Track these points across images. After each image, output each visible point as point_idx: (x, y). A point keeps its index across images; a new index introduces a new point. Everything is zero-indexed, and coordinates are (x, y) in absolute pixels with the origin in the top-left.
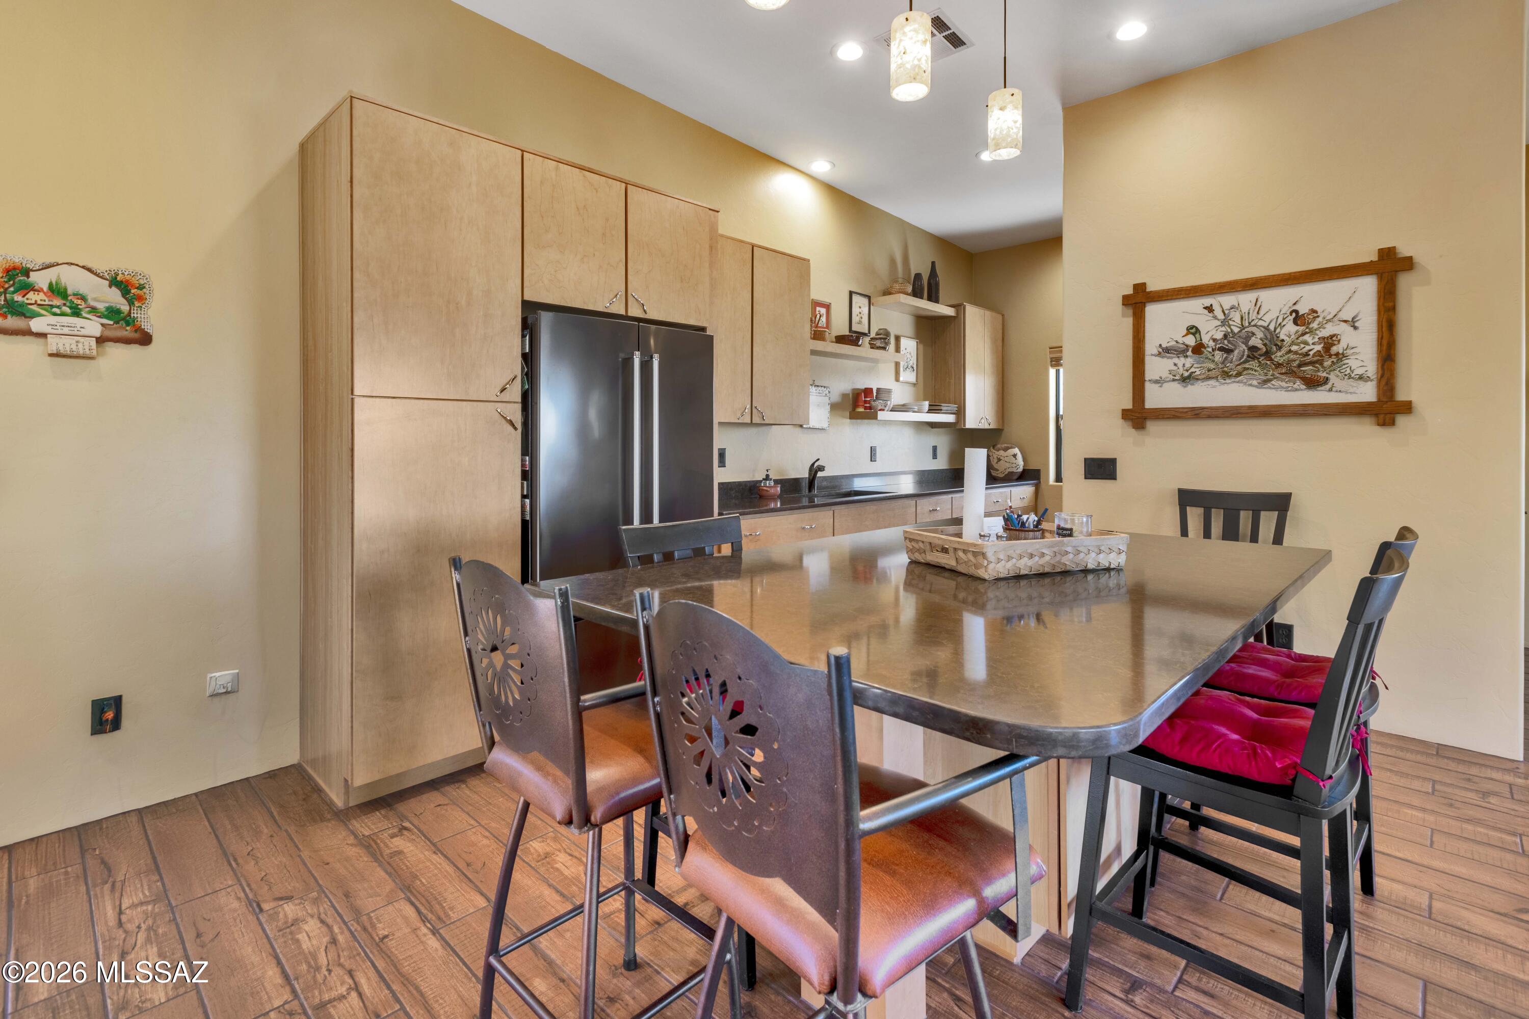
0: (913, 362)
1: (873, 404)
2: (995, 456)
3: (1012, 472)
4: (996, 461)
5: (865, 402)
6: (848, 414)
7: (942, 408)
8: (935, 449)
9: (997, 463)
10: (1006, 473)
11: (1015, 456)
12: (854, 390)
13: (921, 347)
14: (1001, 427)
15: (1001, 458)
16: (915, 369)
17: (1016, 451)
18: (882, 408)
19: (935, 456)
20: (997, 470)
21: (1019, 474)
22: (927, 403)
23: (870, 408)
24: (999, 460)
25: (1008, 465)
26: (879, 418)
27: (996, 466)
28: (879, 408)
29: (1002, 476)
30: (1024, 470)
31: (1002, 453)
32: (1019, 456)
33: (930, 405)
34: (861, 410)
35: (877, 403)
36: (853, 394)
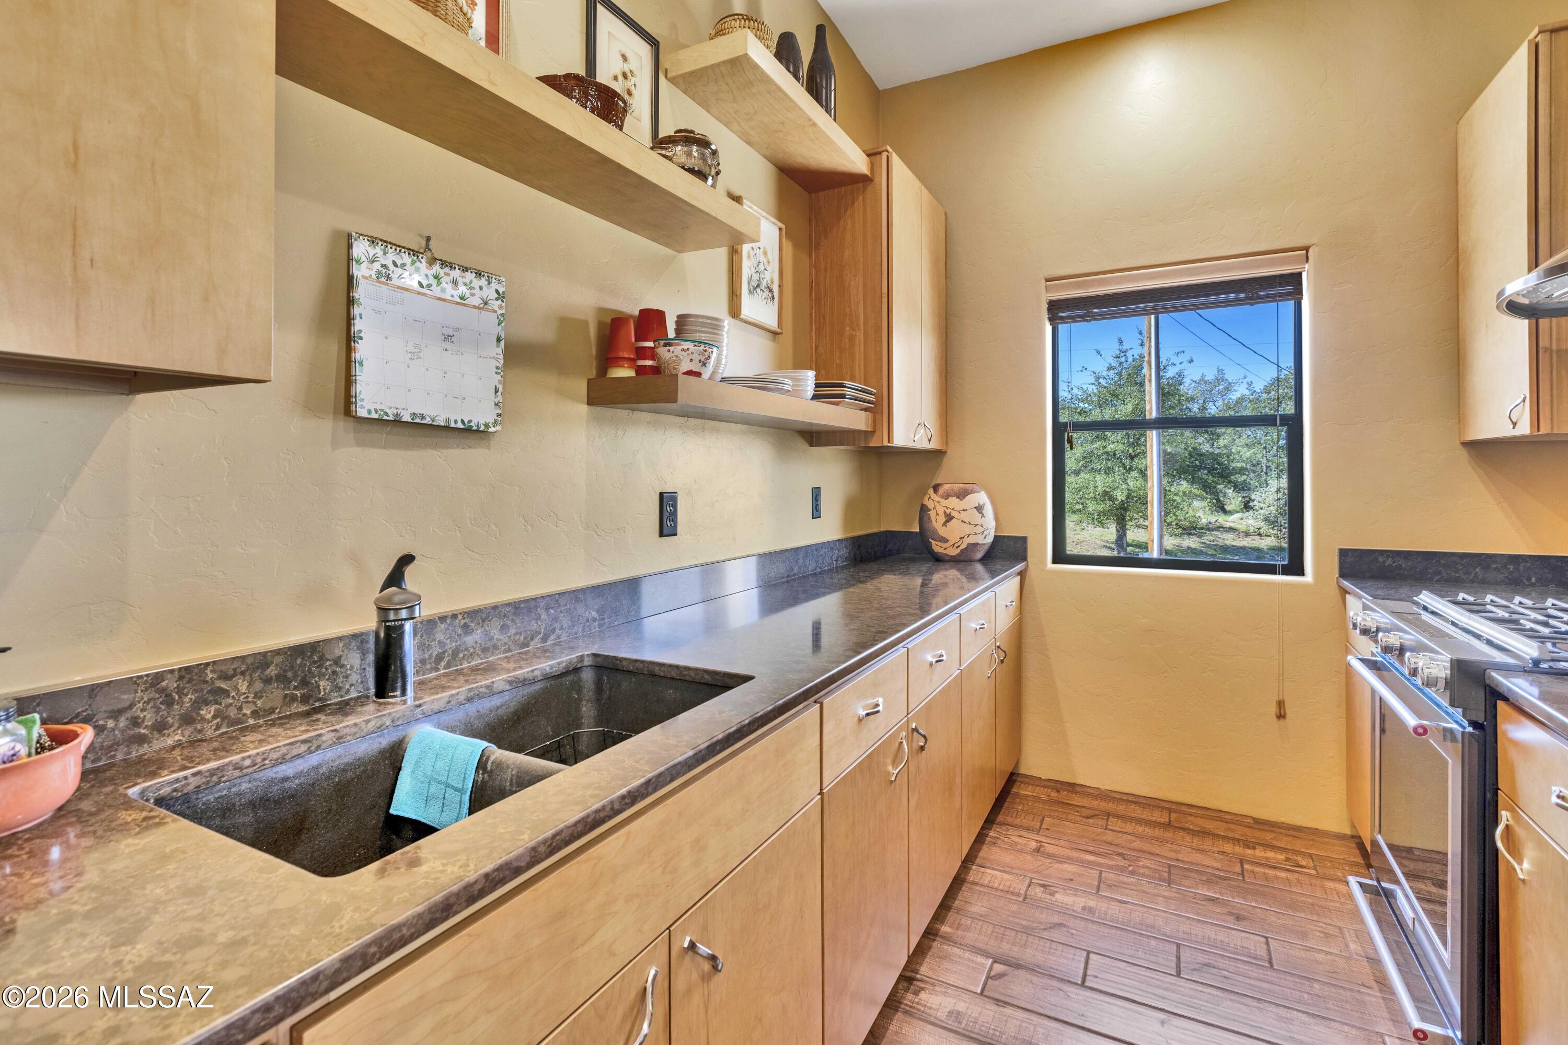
0: (771, 275)
1: (662, 352)
2: (941, 510)
3: (975, 545)
4: (942, 519)
5: (642, 353)
6: (581, 387)
7: (849, 392)
8: (816, 493)
9: (945, 524)
10: (963, 546)
11: (979, 509)
12: (602, 311)
13: (788, 246)
14: (943, 448)
15: (954, 514)
16: (776, 294)
17: (982, 497)
18: (695, 367)
19: (816, 513)
20: (945, 540)
21: (986, 548)
22: (809, 377)
23: (656, 370)
24: (949, 518)
25: (967, 529)
26: (682, 397)
27: (942, 531)
28: (685, 366)
29: (954, 552)
30: (996, 538)
31: (953, 502)
32: (989, 510)
33: (818, 385)
34: (624, 372)
35: (677, 350)
36: (601, 325)
